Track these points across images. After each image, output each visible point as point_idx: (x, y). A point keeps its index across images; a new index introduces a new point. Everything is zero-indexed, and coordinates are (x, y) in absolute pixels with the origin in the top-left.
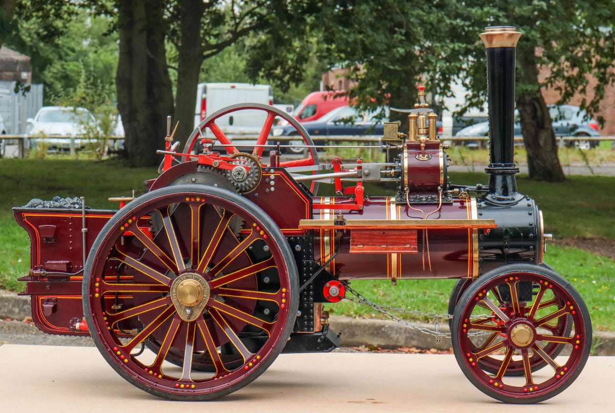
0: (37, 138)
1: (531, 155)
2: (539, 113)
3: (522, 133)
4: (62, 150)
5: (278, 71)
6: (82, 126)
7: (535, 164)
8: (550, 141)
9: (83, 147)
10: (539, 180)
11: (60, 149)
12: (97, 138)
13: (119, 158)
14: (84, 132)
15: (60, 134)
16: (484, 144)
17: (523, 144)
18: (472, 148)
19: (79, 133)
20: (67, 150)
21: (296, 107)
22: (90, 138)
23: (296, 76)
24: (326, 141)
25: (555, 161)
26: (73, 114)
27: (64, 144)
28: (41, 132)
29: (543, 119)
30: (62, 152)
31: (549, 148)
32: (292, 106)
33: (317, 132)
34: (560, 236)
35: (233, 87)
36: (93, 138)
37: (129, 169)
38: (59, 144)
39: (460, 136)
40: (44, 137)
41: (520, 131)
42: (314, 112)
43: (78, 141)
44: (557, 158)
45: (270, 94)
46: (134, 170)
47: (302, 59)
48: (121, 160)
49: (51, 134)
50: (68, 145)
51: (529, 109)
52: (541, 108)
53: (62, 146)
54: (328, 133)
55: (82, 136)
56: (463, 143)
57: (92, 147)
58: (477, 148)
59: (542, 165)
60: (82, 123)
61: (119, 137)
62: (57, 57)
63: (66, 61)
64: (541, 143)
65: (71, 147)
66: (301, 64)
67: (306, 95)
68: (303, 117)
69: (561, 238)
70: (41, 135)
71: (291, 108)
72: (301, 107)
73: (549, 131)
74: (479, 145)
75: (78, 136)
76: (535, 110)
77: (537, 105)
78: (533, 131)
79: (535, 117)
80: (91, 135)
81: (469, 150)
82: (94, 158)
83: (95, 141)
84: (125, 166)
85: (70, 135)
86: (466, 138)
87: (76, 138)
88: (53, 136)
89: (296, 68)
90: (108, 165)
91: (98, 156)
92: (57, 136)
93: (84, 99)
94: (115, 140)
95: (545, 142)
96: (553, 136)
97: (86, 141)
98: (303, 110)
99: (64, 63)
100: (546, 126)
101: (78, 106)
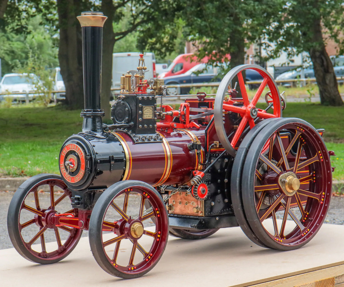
0: (5, 95)
1: (321, 90)
2: (325, 63)
3: (315, 76)
4: (21, 102)
5: (158, 46)
6: (34, 86)
7: (324, 95)
8: (333, 80)
9: (34, 99)
10: (327, 105)
11: (19, 101)
12: (44, 93)
13: (63, 105)
14: (36, 89)
15: (18, 92)
16: (295, 83)
17: (316, 83)
18: (287, 87)
19: (32, 90)
20: (24, 101)
21: (169, 65)
22: (39, 93)
23: (170, 48)
24: (191, 87)
25: (337, 93)
26: (28, 78)
27: (21, 98)
28: (7, 91)
29: (328, 67)
30: (21, 103)
31: (332, 85)
32: (166, 65)
33: (184, 82)
34: (338, 138)
35: (129, 55)
36: (41, 93)
37: (70, 111)
38: (19, 98)
39: (279, 80)
40: (9, 94)
41: (314, 74)
42: (182, 68)
43: (31, 96)
44: (338, 91)
45: (153, 59)
46: (73, 111)
47: (173, 37)
48: (64, 106)
49: (13, 92)
50: (24, 98)
51: (318, 61)
52: (327, 60)
53: (20, 99)
54: (192, 82)
55: (34, 92)
56: (281, 84)
57: (41, 98)
58: (290, 87)
59: (328, 95)
60: (33, 83)
61: (57, 91)
62: (6, 39)
63: (12, 41)
64: (327, 82)
65: (26, 99)
66: (173, 40)
67: (176, 57)
68: (174, 72)
69: (339, 139)
70: (7, 93)
71: (166, 66)
72: (172, 65)
73: (332, 74)
74: (292, 84)
75: (31, 92)
76: (322, 62)
77: (323, 58)
78: (322, 74)
79: (322, 65)
80: (40, 91)
81: (285, 89)
82: (42, 106)
83: (42, 95)
84: (67, 109)
85: (25, 91)
86: (283, 81)
87: (30, 93)
88: (14, 93)
89: (169, 43)
90: (56, 109)
91: (45, 104)
92: (17, 93)
93: (34, 68)
94: (54, 93)
95: (330, 81)
96: (335, 77)
97: (37, 95)
98: (174, 67)
99: (10, 42)
100: (330, 71)
101: (30, 73)
